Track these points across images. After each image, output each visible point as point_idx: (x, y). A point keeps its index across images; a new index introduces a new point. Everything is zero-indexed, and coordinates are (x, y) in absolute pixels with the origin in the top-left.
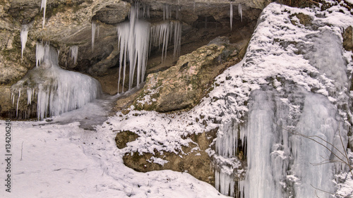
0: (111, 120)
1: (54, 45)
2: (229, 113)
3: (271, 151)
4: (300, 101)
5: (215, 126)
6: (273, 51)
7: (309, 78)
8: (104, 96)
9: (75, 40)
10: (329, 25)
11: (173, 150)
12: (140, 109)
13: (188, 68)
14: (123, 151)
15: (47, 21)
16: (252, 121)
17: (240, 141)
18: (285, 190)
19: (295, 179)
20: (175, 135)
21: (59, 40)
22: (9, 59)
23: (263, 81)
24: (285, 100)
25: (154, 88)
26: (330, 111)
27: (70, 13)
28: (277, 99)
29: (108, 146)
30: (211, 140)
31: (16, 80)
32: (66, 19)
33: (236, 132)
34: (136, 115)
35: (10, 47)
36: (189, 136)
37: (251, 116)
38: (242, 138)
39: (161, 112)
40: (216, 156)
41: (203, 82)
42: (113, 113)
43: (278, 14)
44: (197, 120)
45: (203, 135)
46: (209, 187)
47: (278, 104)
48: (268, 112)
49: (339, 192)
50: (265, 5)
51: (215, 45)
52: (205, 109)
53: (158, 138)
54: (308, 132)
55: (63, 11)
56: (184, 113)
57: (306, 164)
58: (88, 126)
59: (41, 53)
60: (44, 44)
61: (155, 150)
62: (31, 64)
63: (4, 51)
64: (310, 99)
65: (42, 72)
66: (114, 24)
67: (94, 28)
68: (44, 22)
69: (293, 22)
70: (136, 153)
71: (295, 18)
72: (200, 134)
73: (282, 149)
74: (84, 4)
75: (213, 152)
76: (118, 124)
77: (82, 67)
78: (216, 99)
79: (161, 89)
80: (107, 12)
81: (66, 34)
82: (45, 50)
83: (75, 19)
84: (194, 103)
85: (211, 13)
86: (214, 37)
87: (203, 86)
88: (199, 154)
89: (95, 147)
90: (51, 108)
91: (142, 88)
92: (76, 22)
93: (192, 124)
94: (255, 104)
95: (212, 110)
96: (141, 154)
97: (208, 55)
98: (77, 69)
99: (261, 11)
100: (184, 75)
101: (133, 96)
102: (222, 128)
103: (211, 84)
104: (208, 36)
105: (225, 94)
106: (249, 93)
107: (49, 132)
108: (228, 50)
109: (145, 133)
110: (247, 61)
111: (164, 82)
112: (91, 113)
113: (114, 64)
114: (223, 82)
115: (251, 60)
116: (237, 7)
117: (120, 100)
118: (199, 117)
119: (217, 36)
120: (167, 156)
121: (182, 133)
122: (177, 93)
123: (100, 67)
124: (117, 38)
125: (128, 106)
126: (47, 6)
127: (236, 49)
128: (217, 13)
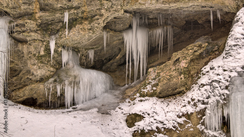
0: (122, 106)
1: (75, 50)
2: (214, 96)
5: (203, 106)
8: (116, 87)
9: (91, 45)
11: (171, 127)
12: (144, 96)
13: (180, 62)
14: (133, 129)
15: (69, 32)
16: (232, 101)
17: (224, 118)
20: (172, 116)
21: (79, 46)
22: (42, 62)
23: (240, 70)
25: (154, 79)
27: (86, 25)
29: (121, 126)
30: (201, 118)
31: (48, 78)
32: (83, 29)
33: (220, 110)
34: (141, 101)
35: (42, 53)
36: (183, 115)
37: (232, 97)
38: (225, 115)
39: (160, 98)
40: (205, 131)
41: (192, 73)
42: (123, 100)
44: (189, 103)
45: (194, 114)
50: (238, 9)
51: (200, 43)
52: (195, 93)
53: (159, 118)
55: (81, 23)
56: (178, 98)
58: (104, 111)
59: (66, 57)
60: (68, 50)
61: (157, 128)
62: (58, 65)
63: (38, 57)
65: (67, 71)
66: (121, 31)
67: (105, 35)
68: (67, 33)
70: (143, 131)
72: (192, 113)
74: (96, 17)
75: (203, 127)
76: (127, 108)
77: (98, 65)
78: (203, 85)
79: (159, 79)
80: (115, 22)
81: (84, 41)
82: (69, 54)
83: (90, 29)
84: (186, 89)
85: (196, 18)
86: (199, 37)
87: (192, 76)
88: (192, 129)
89: (111, 127)
90: (75, 99)
91: (144, 79)
92: (91, 31)
93: (185, 106)
94: (235, 87)
95: (200, 94)
96: (147, 131)
97: (195, 51)
98: (94, 67)
99: (235, 14)
100: (177, 68)
101: (138, 86)
102: (209, 108)
103: (199, 73)
104: (194, 37)
105: (210, 81)
106: (229, 79)
107: (75, 117)
108: (210, 47)
109: (149, 114)
110: (226, 54)
111: (161, 74)
112: (106, 101)
113: (122, 62)
114: (208, 72)
115: (230, 53)
116: (216, 12)
117: (128, 90)
118: (190, 100)
119: (201, 36)
120: (167, 132)
121: (178, 114)
122: (172, 82)
123: (111, 65)
124: (123, 42)
125: (135, 94)
126: (69, 20)
127: (217, 45)
128: (200, 18)
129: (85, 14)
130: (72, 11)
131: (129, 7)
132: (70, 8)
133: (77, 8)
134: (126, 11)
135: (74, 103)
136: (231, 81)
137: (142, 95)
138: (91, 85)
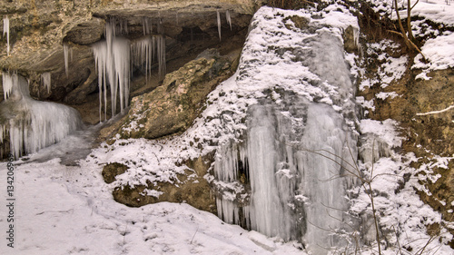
0: (95, 152)
1: (23, 74)
2: (226, 133)
3: (275, 171)
4: (303, 113)
5: (211, 148)
6: (269, 60)
7: (310, 86)
8: (85, 127)
9: (46, 66)
10: (328, 26)
11: (167, 180)
12: (126, 138)
13: (176, 87)
14: (113, 185)
15: (12, 47)
16: (251, 139)
17: (240, 163)
18: (295, 211)
19: (304, 199)
20: (169, 163)
21: (28, 68)
23: (260, 95)
24: (286, 114)
25: (141, 112)
26: (336, 121)
27: (37, 37)
28: (277, 113)
30: (209, 165)
32: (33, 43)
33: (235, 153)
34: (123, 144)
36: (184, 162)
37: (251, 134)
38: (242, 159)
39: (150, 139)
40: (215, 182)
41: (194, 101)
42: (97, 144)
43: (270, 18)
44: (191, 144)
45: (200, 160)
46: (211, 216)
47: (278, 118)
48: (269, 128)
49: (353, 209)
50: (255, 9)
51: (204, 59)
52: (200, 131)
53: (149, 168)
54: (314, 146)
55: (30, 34)
56: (176, 138)
57: (315, 181)
58: (70, 161)
60: (11, 74)
61: (148, 181)
64: (313, 110)
65: (12, 105)
66: (89, 45)
67: (66, 51)
68: (8, 49)
69: (288, 27)
70: (127, 187)
71: (289, 22)
72: (196, 159)
73: (287, 167)
74: (52, 25)
75: (212, 178)
76: (103, 156)
77: (58, 95)
78: (210, 119)
79: (148, 113)
80: (80, 32)
81: (35, 61)
82: (13, 81)
83: (43, 43)
84: (187, 125)
85: (197, 23)
86: (202, 50)
87: (194, 105)
88: (196, 181)
89: (80, 184)
90: (26, 146)
91: (126, 114)
92: (45, 46)
93: (186, 149)
94: (254, 120)
95: (207, 131)
96: (133, 187)
97: (197, 71)
98: (52, 98)
99: (252, 16)
100: (173, 95)
101: (118, 123)
102: (220, 151)
103: (203, 102)
104: (195, 50)
105: (220, 113)
106: (246, 109)
107: (26, 172)
108: (218, 63)
109: (135, 163)
110: (241, 73)
111: (150, 105)
113: (93, 89)
114: (216, 99)
115: (245, 72)
116: (225, 14)
117: (104, 129)
118: (193, 141)
119: (205, 48)
120: (162, 186)
121: (176, 160)
122: (167, 116)
123: (77, 94)
124: (94, 60)
125: (113, 135)
126: (10, 29)
127: (228, 61)
128: (203, 23)
129: (34, 20)
130: (15, 16)
131: (98, 9)
132: (11, 12)
133: (22, 11)
134: (95, 15)
135: (24, 152)
136: (249, 111)
137: (124, 136)
138: (49, 125)
